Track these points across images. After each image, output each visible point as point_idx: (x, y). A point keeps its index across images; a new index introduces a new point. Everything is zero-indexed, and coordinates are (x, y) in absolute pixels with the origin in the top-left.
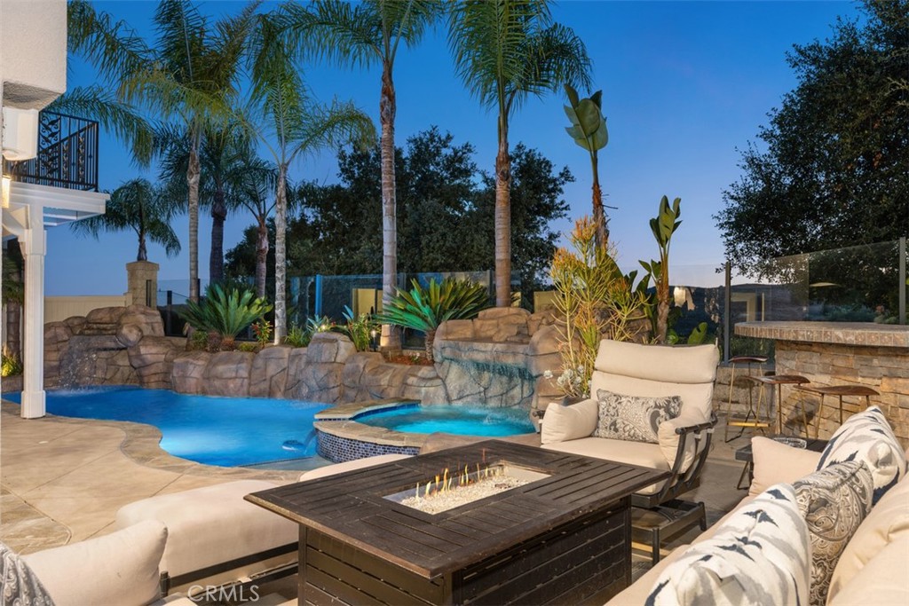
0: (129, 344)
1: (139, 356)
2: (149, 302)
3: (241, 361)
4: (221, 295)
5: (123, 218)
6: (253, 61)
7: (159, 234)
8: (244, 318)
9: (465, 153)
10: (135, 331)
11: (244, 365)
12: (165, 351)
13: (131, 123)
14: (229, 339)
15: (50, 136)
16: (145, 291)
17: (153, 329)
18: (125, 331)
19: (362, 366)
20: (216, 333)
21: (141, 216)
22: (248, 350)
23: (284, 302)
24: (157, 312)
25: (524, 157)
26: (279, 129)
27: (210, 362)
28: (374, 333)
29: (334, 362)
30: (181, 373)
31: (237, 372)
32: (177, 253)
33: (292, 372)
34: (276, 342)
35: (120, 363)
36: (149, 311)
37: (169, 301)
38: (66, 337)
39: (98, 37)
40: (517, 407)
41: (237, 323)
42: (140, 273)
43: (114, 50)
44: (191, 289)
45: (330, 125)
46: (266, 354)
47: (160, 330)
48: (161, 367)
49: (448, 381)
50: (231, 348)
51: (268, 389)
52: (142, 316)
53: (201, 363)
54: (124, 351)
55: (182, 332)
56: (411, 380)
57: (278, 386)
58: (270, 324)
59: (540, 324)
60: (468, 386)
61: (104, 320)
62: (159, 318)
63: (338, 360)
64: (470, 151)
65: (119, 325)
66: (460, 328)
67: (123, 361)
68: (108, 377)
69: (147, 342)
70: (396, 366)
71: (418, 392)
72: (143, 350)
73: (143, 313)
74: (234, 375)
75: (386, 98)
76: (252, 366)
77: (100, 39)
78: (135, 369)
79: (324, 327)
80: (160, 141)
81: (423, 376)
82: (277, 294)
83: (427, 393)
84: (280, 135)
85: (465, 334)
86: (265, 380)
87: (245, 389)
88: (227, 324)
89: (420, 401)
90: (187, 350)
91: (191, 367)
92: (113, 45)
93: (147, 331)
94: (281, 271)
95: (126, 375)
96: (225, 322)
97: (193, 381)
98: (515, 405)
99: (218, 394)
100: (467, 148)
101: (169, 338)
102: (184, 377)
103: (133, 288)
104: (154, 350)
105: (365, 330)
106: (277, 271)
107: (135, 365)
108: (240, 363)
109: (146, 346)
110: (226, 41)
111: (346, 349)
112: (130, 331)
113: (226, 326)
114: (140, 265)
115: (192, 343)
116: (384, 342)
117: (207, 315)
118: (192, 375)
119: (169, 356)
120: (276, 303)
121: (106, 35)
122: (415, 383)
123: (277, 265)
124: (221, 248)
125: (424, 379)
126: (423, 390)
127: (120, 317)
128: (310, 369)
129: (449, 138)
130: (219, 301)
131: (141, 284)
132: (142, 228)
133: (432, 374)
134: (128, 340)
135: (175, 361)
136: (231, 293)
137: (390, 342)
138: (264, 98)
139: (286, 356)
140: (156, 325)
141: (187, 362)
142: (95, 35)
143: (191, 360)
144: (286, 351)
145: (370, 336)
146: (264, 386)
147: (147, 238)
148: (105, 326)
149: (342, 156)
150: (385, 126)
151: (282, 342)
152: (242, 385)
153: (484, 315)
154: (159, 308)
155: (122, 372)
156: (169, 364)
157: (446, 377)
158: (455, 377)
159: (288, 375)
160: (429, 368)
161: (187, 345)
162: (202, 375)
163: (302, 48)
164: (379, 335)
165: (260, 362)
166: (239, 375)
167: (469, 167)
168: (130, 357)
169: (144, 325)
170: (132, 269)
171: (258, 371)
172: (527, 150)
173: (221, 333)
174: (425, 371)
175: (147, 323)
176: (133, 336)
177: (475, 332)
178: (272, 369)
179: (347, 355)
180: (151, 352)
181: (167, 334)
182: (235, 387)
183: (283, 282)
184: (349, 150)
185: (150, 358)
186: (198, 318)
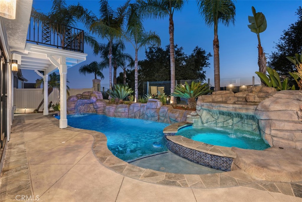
0: (93, 102)
1: (96, 105)
2: (98, 90)
3: (126, 107)
4: (119, 87)
5: (91, 71)
6: (128, 18)
7: (99, 75)
8: (126, 94)
9: (180, 50)
10: (95, 98)
11: (127, 109)
12: (103, 104)
13: (93, 42)
14: (121, 100)
15: (68, 34)
16: (97, 87)
17: (100, 97)
18: (92, 98)
19: (167, 110)
20: (118, 99)
21: (95, 70)
22: (127, 104)
23: (137, 90)
24: (101, 93)
25: (198, 50)
26: (135, 39)
27: (116, 107)
28: (168, 99)
29: (157, 108)
30: (108, 110)
31: (125, 110)
32: (103, 79)
33: (142, 111)
34: (135, 101)
35: (91, 107)
36: (99, 92)
37: (104, 90)
38: (76, 100)
39: (84, 16)
40: (231, 127)
41: (124, 96)
42: (96, 82)
43: (89, 20)
44: (110, 86)
45: (149, 39)
46: (133, 105)
47: (102, 98)
48: (102, 108)
49: (202, 117)
50: (122, 103)
51: (134, 116)
52: (97, 94)
53: (114, 107)
54: (92, 104)
55: (108, 98)
56: (188, 116)
57: (137, 115)
58: (133, 96)
59: (255, 97)
60: (210, 119)
61: (87, 95)
62: (101, 94)
63: (158, 108)
64: (182, 49)
65: (91, 96)
66: (207, 98)
67: (92, 106)
68: (88, 111)
69: (98, 101)
70: (180, 110)
71: (192, 120)
72: (97, 103)
73: (97, 93)
74: (124, 111)
75: (171, 25)
76: (129, 109)
77: (85, 16)
78: (95, 109)
79: (150, 97)
80: (100, 48)
81: (193, 114)
82: (135, 87)
83: (195, 121)
84: (136, 41)
85: (209, 100)
86: (133, 113)
87: (127, 115)
88: (121, 96)
89: (193, 124)
90: (109, 103)
91: (111, 109)
92: (88, 18)
93: (98, 98)
94: (137, 80)
95: (93, 111)
96: (120, 96)
97: (112, 113)
98: (230, 126)
99: (119, 117)
100: (181, 48)
101: (104, 100)
102: (109, 112)
103: (94, 86)
104: (100, 103)
105: (165, 98)
106: (135, 80)
107: (95, 108)
108: (126, 108)
109: (98, 102)
110: (120, 14)
111: (160, 104)
112: (94, 98)
113: (120, 97)
114: (96, 80)
115: (110, 101)
116: (171, 102)
117: (115, 93)
118: (112, 111)
119: (105, 105)
120: (135, 90)
121: (87, 15)
122: (190, 117)
123: (135, 79)
124: (116, 76)
125: (193, 116)
126: (194, 119)
127: (91, 94)
128: (149, 110)
129: (177, 45)
130: (118, 89)
131: (96, 85)
132: (95, 73)
133: (196, 114)
134: (93, 101)
135: (106, 107)
136: (122, 87)
137: (174, 102)
138: (131, 30)
139: (140, 106)
140: (100, 96)
141: (110, 107)
142: (83, 15)
143: (111, 107)
144: (139, 104)
145: (166, 100)
146: (133, 115)
147: (97, 75)
148: (87, 97)
149: (146, 52)
150: (171, 34)
151: (137, 102)
152: (126, 114)
153: (216, 93)
154: (101, 92)
155: (92, 109)
156: (104, 107)
157: (201, 115)
158: (205, 115)
159: (140, 112)
160: (194, 112)
161: (109, 102)
162: (114, 111)
163: (142, 15)
164: (170, 100)
165: (131, 108)
166: (125, 111)
167: (182, 53)
168: (93, 105)
169: (97, 96)
170: (94, 81)
171: (131, 110)
172: (199, 48)
173: (119, 99)
174: (193, 113)
175: (98, 96)
176: (94, 100)
177: (213, 100)
178: (135, 110)
179: (160, 106)
180: (100, 104)
181: (103, 99)
182: (124, 115)
183: (137, 84)
184: (148, 50)
185: (99, 106)
186: (112, 94)
